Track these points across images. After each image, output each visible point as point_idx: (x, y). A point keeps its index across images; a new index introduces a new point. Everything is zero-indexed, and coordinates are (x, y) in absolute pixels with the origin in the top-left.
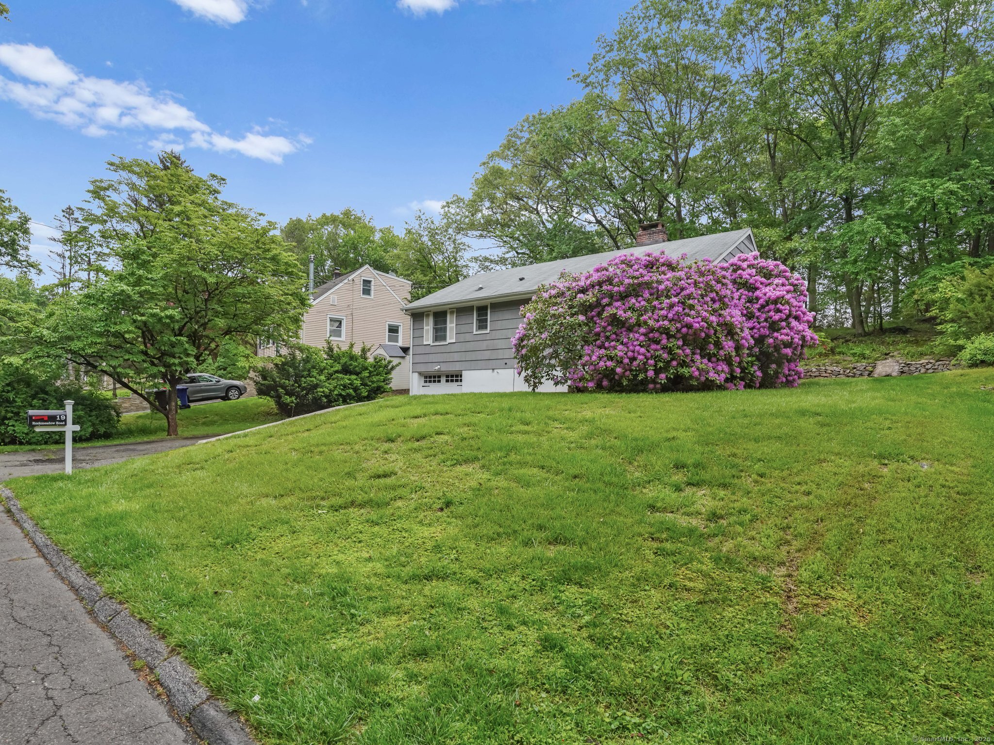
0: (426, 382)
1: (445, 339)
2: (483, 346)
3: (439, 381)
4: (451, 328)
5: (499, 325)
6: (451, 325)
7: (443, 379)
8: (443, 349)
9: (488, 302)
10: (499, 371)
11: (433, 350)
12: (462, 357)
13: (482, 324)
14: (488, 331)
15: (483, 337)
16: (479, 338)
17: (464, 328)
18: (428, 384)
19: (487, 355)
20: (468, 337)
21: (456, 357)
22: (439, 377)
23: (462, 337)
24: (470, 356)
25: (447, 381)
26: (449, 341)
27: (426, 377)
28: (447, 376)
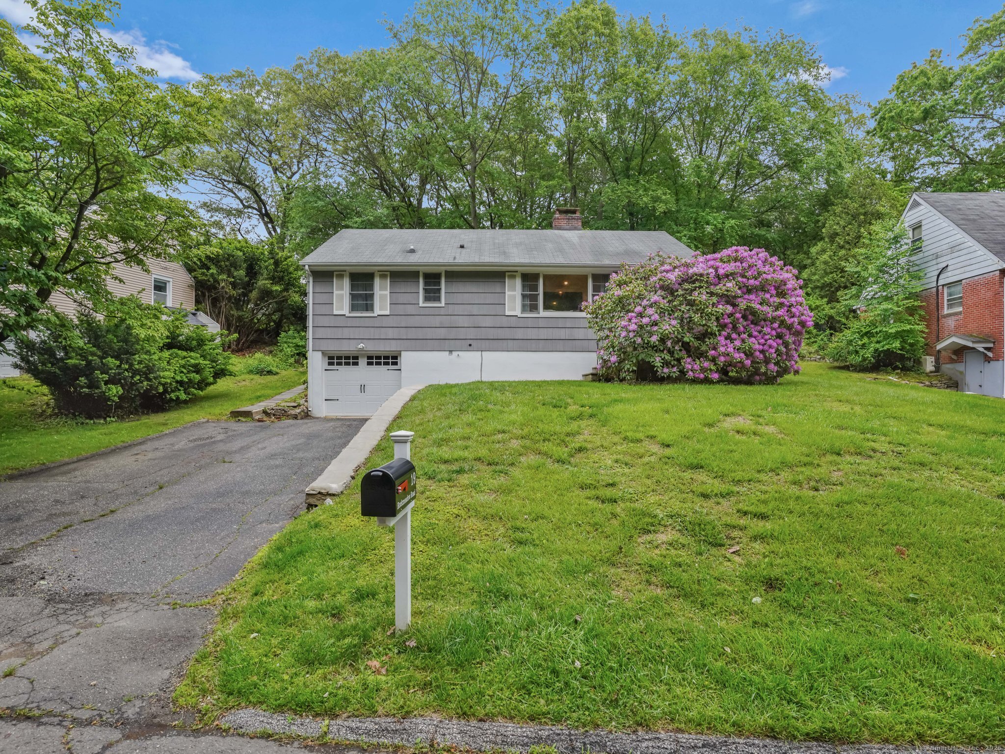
0: (330, 364)
1: (372, 310)
2: (436, 321)
3: (356, 364)
4: (382, 297)
5: (459, 298)
6: (382, 292)
7: (363, 362)
8: (368, 323)
9: (442, 269)
10: (460, 353)
11: (350, 323)
12: (403, 333)
13: (432, 295)
14: (443, 304)
15: (437, 312)
16: (427, 312)
17: (403, 298)
18: (335, 367)
19: (442, 333)
20: (410, 309)
21: (391, 333)
22: (356, 358)
23: (400, 309)
24: (412, 333)
25: (369, 364)
26: (377, 311)
27: (330, 358)
28: (369, 358)
